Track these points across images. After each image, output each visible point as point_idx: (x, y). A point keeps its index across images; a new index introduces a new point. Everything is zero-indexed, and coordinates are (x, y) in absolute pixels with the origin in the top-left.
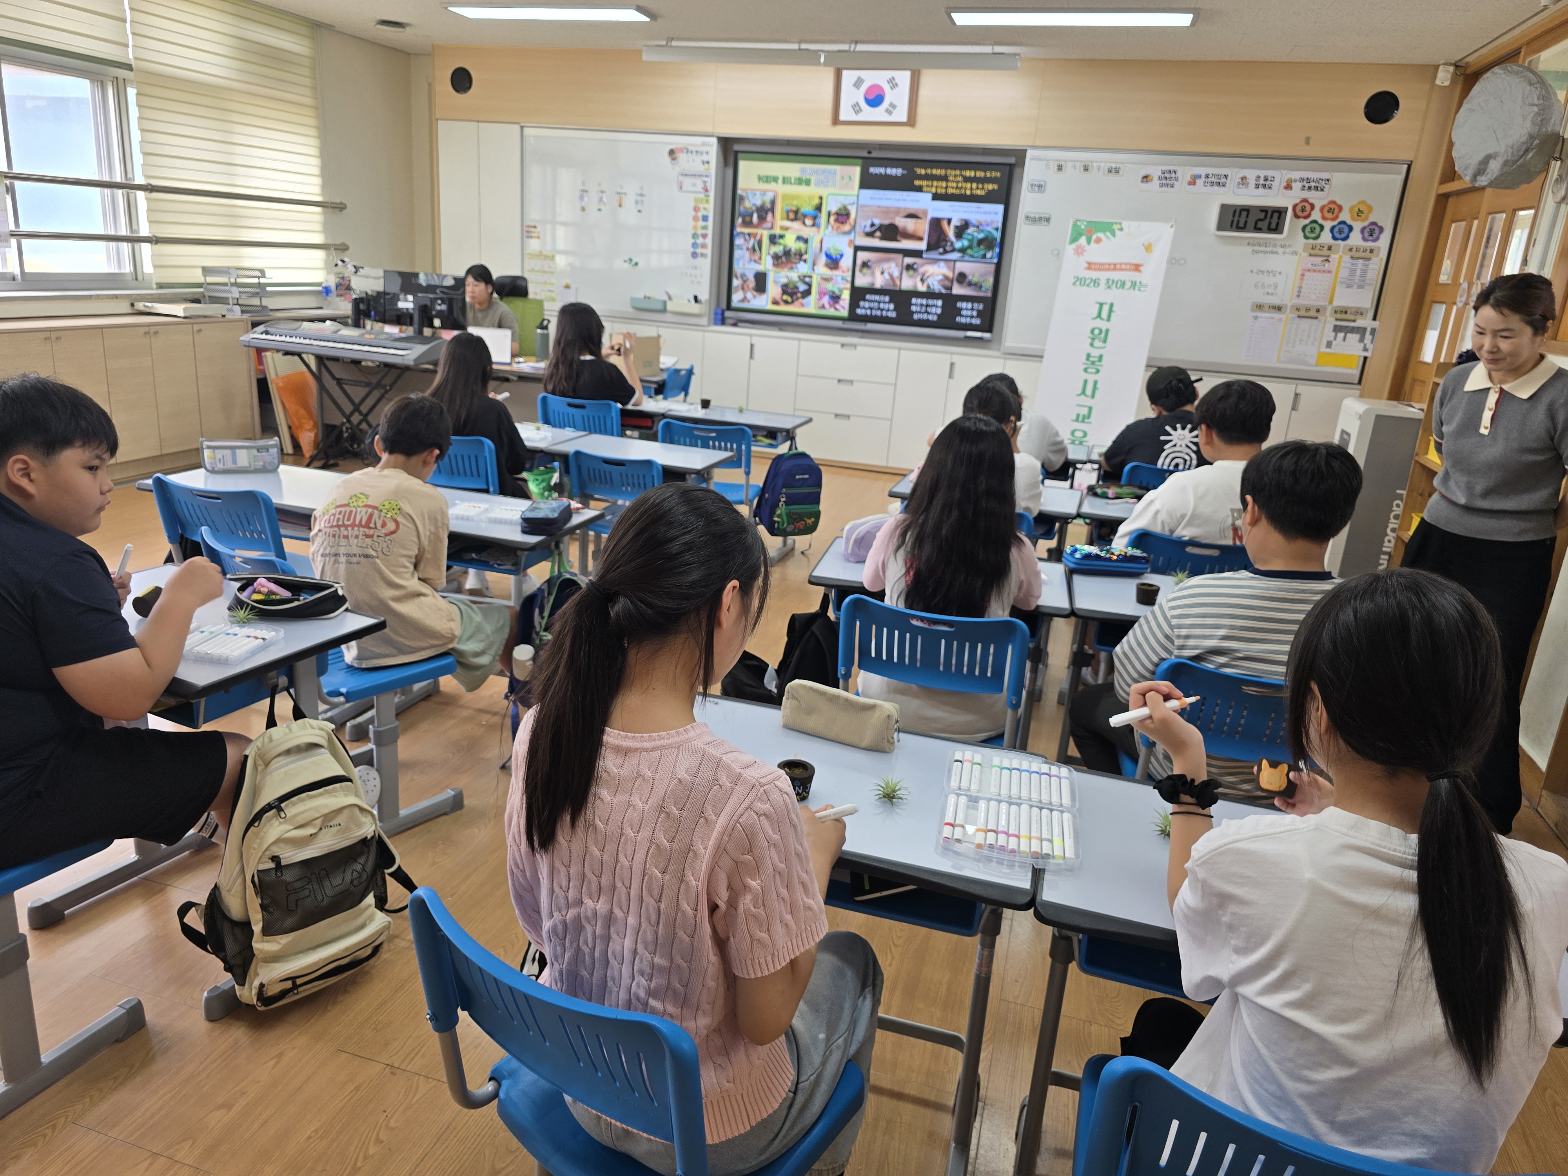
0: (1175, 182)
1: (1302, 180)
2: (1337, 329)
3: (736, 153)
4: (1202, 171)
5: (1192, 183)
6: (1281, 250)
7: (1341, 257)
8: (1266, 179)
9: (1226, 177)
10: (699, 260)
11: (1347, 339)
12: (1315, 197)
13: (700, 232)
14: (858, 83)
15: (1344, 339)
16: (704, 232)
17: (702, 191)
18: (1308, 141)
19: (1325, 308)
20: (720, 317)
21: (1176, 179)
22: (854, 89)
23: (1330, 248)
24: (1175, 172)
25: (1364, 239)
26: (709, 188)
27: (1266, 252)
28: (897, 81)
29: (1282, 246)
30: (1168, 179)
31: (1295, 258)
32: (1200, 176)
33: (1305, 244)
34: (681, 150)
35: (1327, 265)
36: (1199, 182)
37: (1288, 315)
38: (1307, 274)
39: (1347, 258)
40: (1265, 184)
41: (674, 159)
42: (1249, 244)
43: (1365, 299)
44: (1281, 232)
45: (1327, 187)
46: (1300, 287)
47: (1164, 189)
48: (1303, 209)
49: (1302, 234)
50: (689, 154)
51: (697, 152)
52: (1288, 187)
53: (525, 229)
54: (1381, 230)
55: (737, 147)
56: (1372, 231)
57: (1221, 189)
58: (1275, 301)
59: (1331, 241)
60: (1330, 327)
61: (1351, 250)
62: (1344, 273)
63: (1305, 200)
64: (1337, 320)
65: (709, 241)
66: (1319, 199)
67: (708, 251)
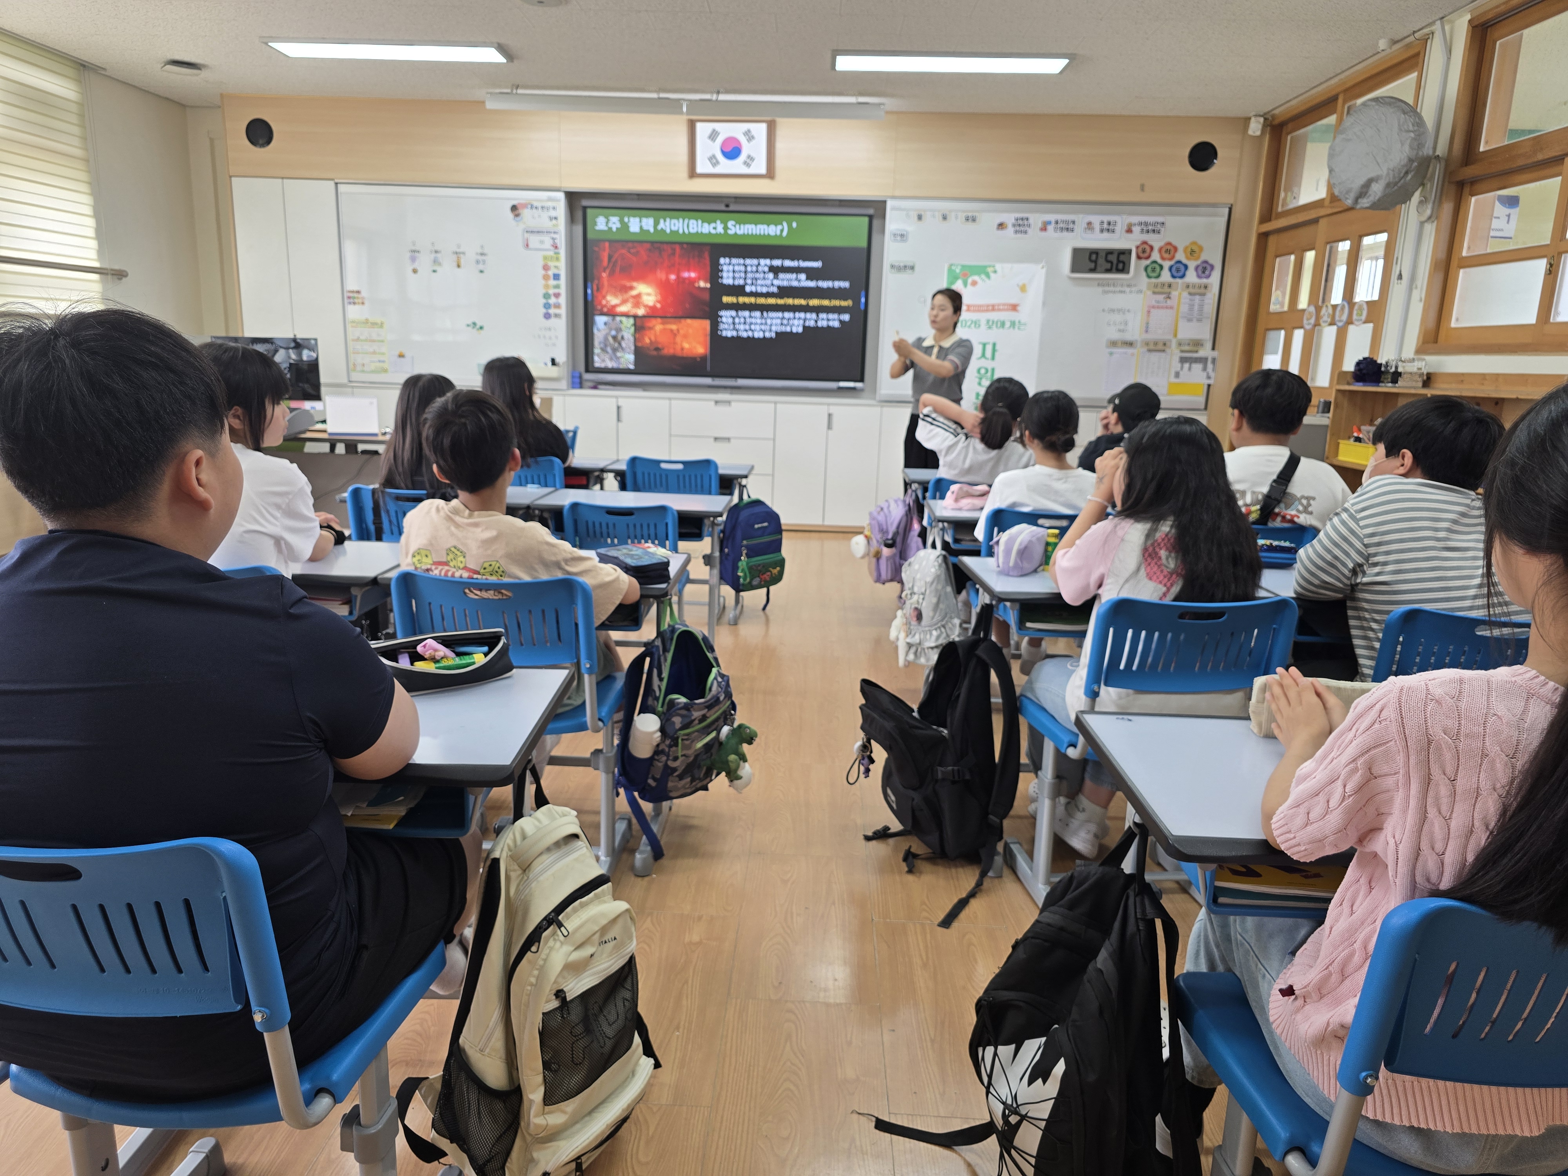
0: (1027, 229)
1: (1140, 224)
2: (1183, 360)
3: (585, 208)
4: (1052, 217)
5: (1044, 229)
6: (1128, 290)
7: (1180, 294)
8: (1109, 223)
9: (1074, 222)
10: (553, 321)
11: (1193, 369)
12: (1152, 239)
13: (551, 291)
14: (713, 136)
15: (1190, 369)
16: (556, 291)
17: (552, 248)
18: (1142, 188)
19: (1170, 341)
20: (577, 380)
21: (1029, 226)
22: (709, 142)
23: (1170, 286)
24: (1027, 219)
25: (1199, 277)
26: (559, 245)
27: (1114, 292)
28: (754, 133)
29: (1129, 286)
30: (1021, 226)
31: (1141, 296)
32: (1050, 223)
33: (1149, 284)
34: (525, 206)
35: (1169, 301)
36: (1050, 228)
37: (1139, 350)
38: (1152, 310)
39: (1185, 294)
40: (1109, 228)
41: (517, 215)
42: (1099, 285)
43: (1205, 333)
44: (1128, 272)
45: (1163, 229)
46: (1148, 323)
47: (1019, 235)
48: (1144, 251)
49: (1144, 274)
50: (534, 210)
51: (542, 207)
52: (1129, 231)
53: (346, 295)
54: (1212, 267)
55: (585, 203)
56: (1204, 269)
57: (1070, 234)
58: (1128, 337)
59: (1171, 280)
60: (1176, 359)
61: (1188, 287)
62: (1184, 308)
63: (1145, 243)
64: (1182, 351)
65: (563, 300)
66: (1157, 241)
67: (563, 311)
